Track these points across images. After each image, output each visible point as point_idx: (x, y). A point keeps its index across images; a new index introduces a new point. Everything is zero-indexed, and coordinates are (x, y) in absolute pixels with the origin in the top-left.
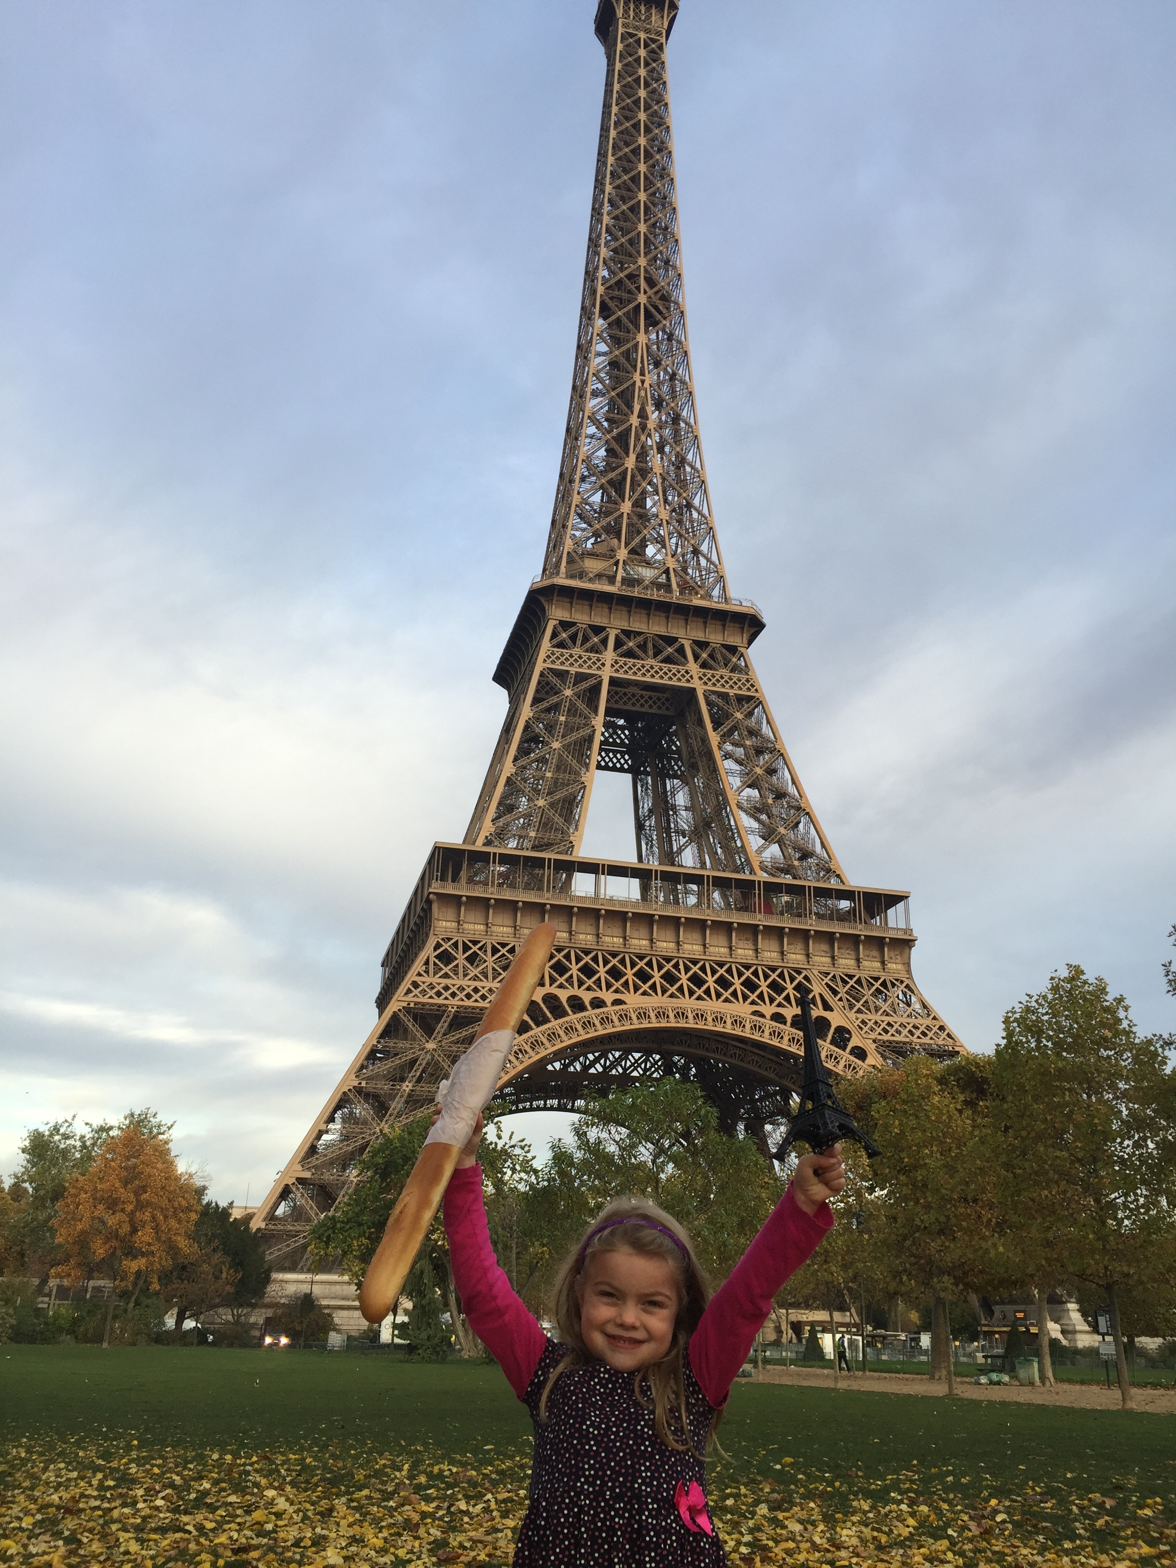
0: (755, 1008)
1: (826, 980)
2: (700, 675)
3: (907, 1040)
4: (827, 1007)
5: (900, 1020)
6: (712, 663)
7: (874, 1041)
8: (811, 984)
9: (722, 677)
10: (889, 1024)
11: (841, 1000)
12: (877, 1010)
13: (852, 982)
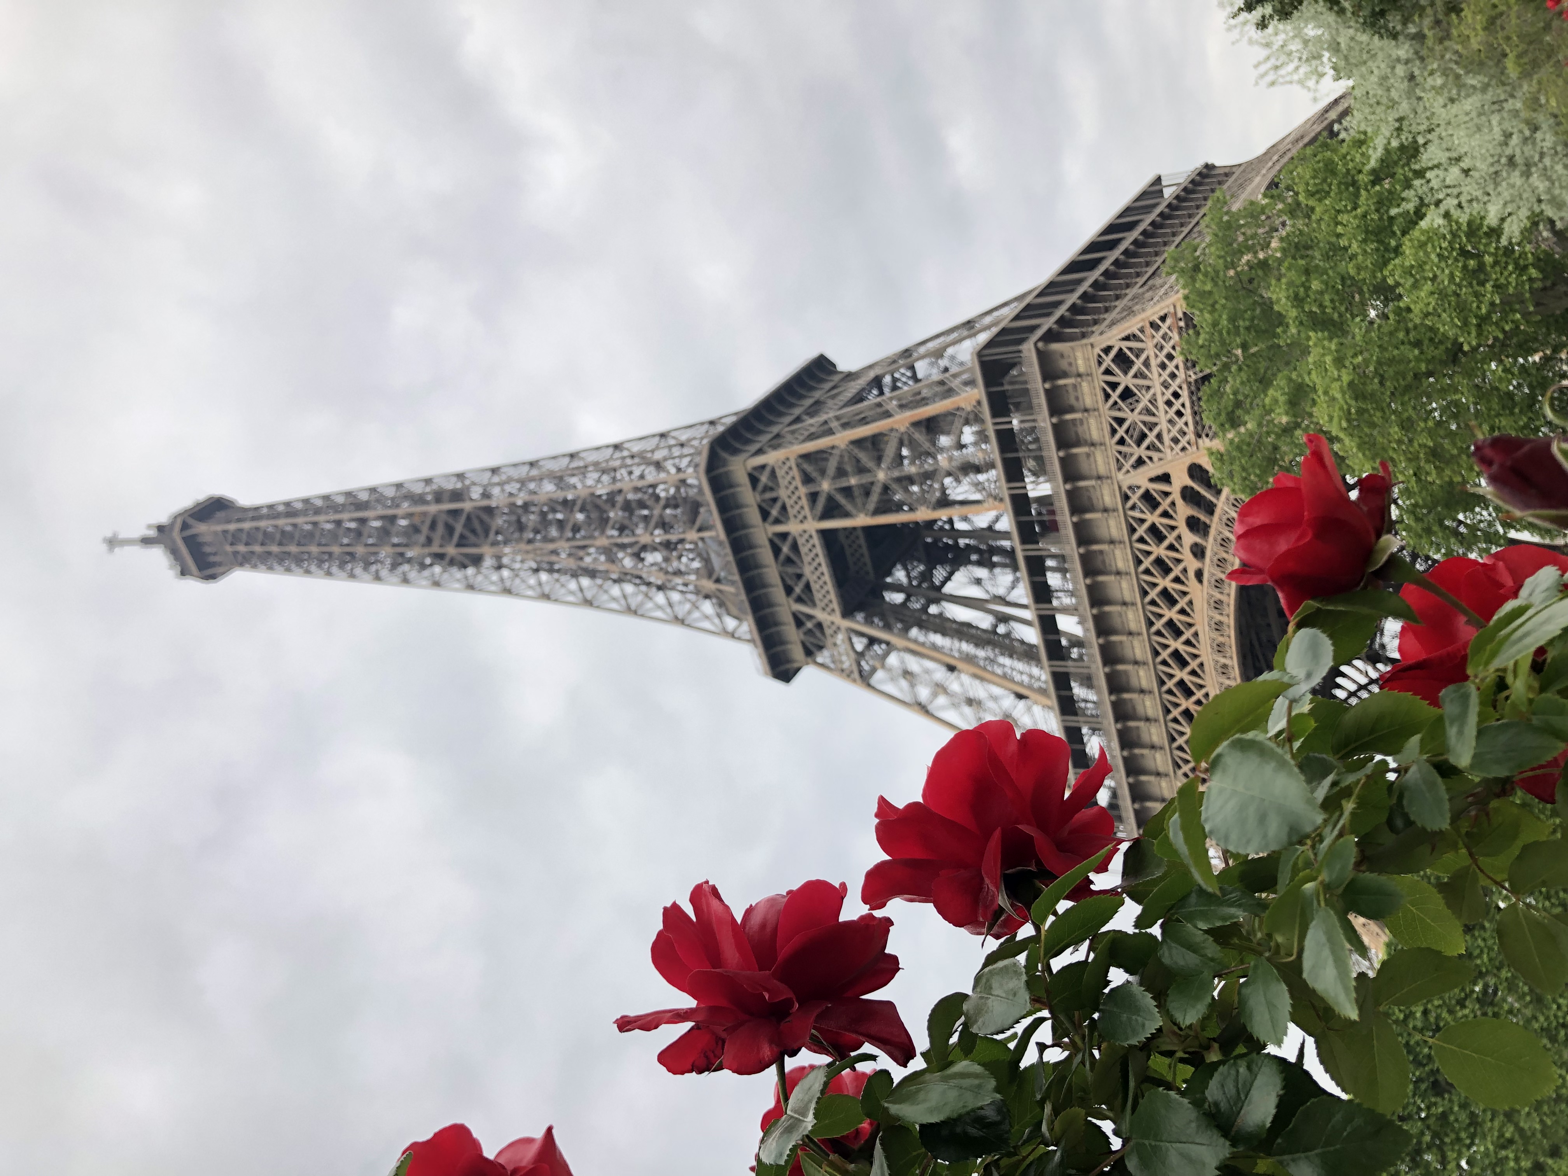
0: (1191, 574)
1: (1127, 466)
2: (798, 520)
3: (1185, 386)
4: (1165, 478)
5: (1158, 389)
6: (778, 505)
7: (1199, 436)
8: (1139, 487)
9: (789, 497)
10: (1169, 403)
11: (1150, 458)
12: (1154, 415)
13: (1121, 432)
